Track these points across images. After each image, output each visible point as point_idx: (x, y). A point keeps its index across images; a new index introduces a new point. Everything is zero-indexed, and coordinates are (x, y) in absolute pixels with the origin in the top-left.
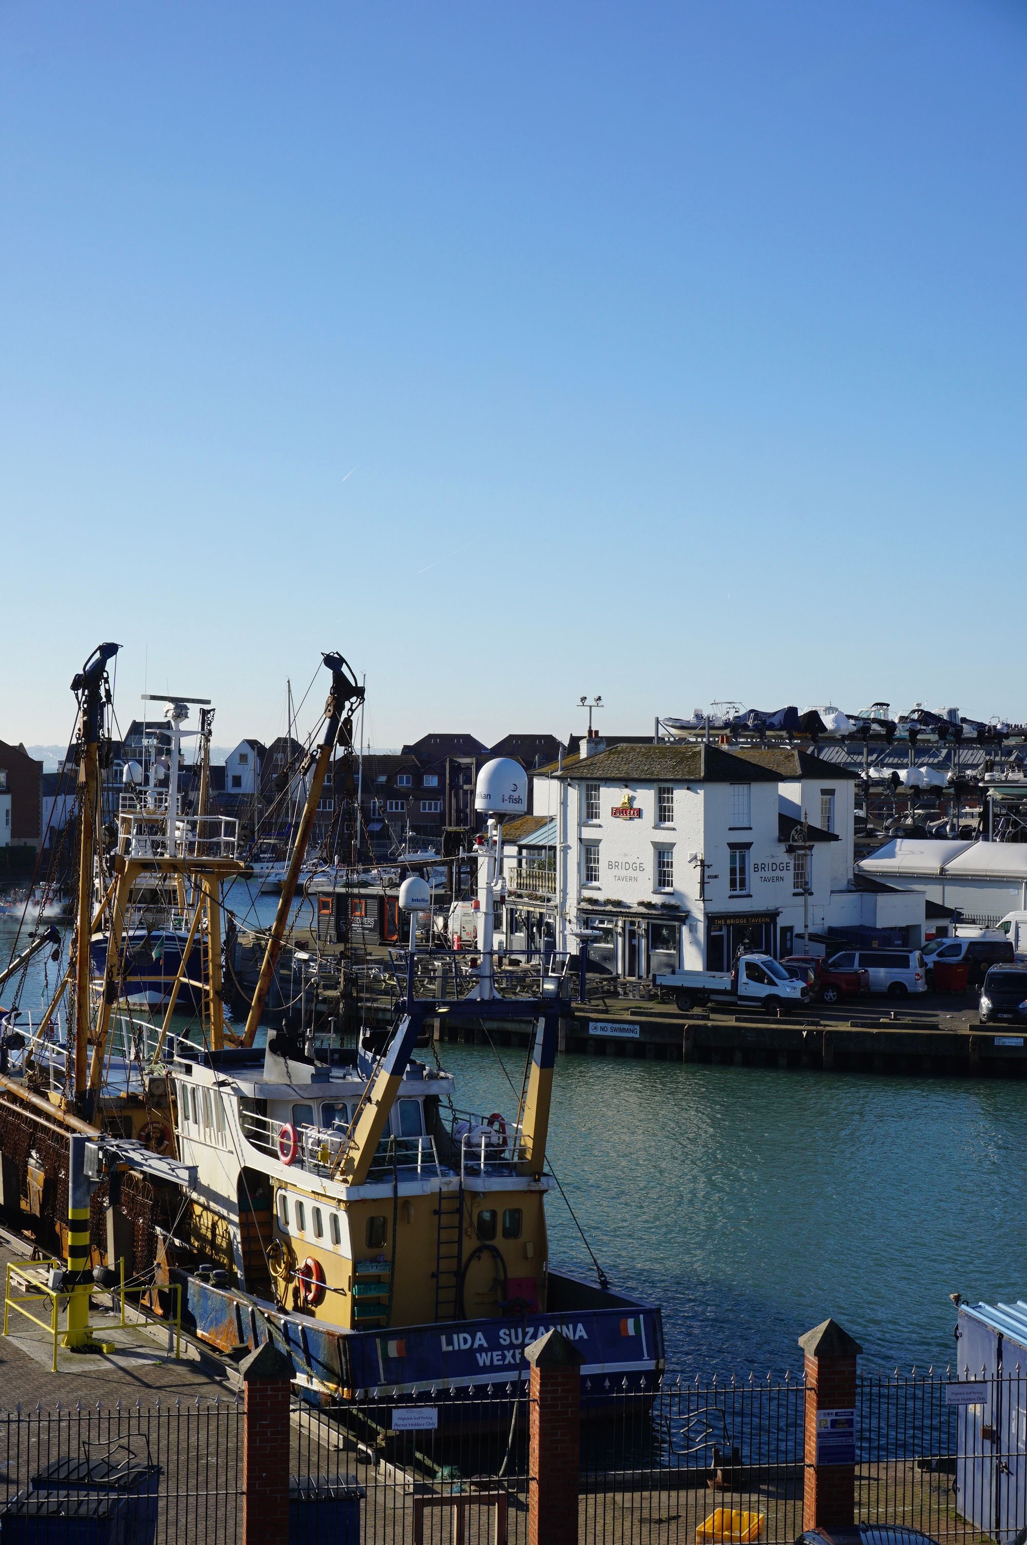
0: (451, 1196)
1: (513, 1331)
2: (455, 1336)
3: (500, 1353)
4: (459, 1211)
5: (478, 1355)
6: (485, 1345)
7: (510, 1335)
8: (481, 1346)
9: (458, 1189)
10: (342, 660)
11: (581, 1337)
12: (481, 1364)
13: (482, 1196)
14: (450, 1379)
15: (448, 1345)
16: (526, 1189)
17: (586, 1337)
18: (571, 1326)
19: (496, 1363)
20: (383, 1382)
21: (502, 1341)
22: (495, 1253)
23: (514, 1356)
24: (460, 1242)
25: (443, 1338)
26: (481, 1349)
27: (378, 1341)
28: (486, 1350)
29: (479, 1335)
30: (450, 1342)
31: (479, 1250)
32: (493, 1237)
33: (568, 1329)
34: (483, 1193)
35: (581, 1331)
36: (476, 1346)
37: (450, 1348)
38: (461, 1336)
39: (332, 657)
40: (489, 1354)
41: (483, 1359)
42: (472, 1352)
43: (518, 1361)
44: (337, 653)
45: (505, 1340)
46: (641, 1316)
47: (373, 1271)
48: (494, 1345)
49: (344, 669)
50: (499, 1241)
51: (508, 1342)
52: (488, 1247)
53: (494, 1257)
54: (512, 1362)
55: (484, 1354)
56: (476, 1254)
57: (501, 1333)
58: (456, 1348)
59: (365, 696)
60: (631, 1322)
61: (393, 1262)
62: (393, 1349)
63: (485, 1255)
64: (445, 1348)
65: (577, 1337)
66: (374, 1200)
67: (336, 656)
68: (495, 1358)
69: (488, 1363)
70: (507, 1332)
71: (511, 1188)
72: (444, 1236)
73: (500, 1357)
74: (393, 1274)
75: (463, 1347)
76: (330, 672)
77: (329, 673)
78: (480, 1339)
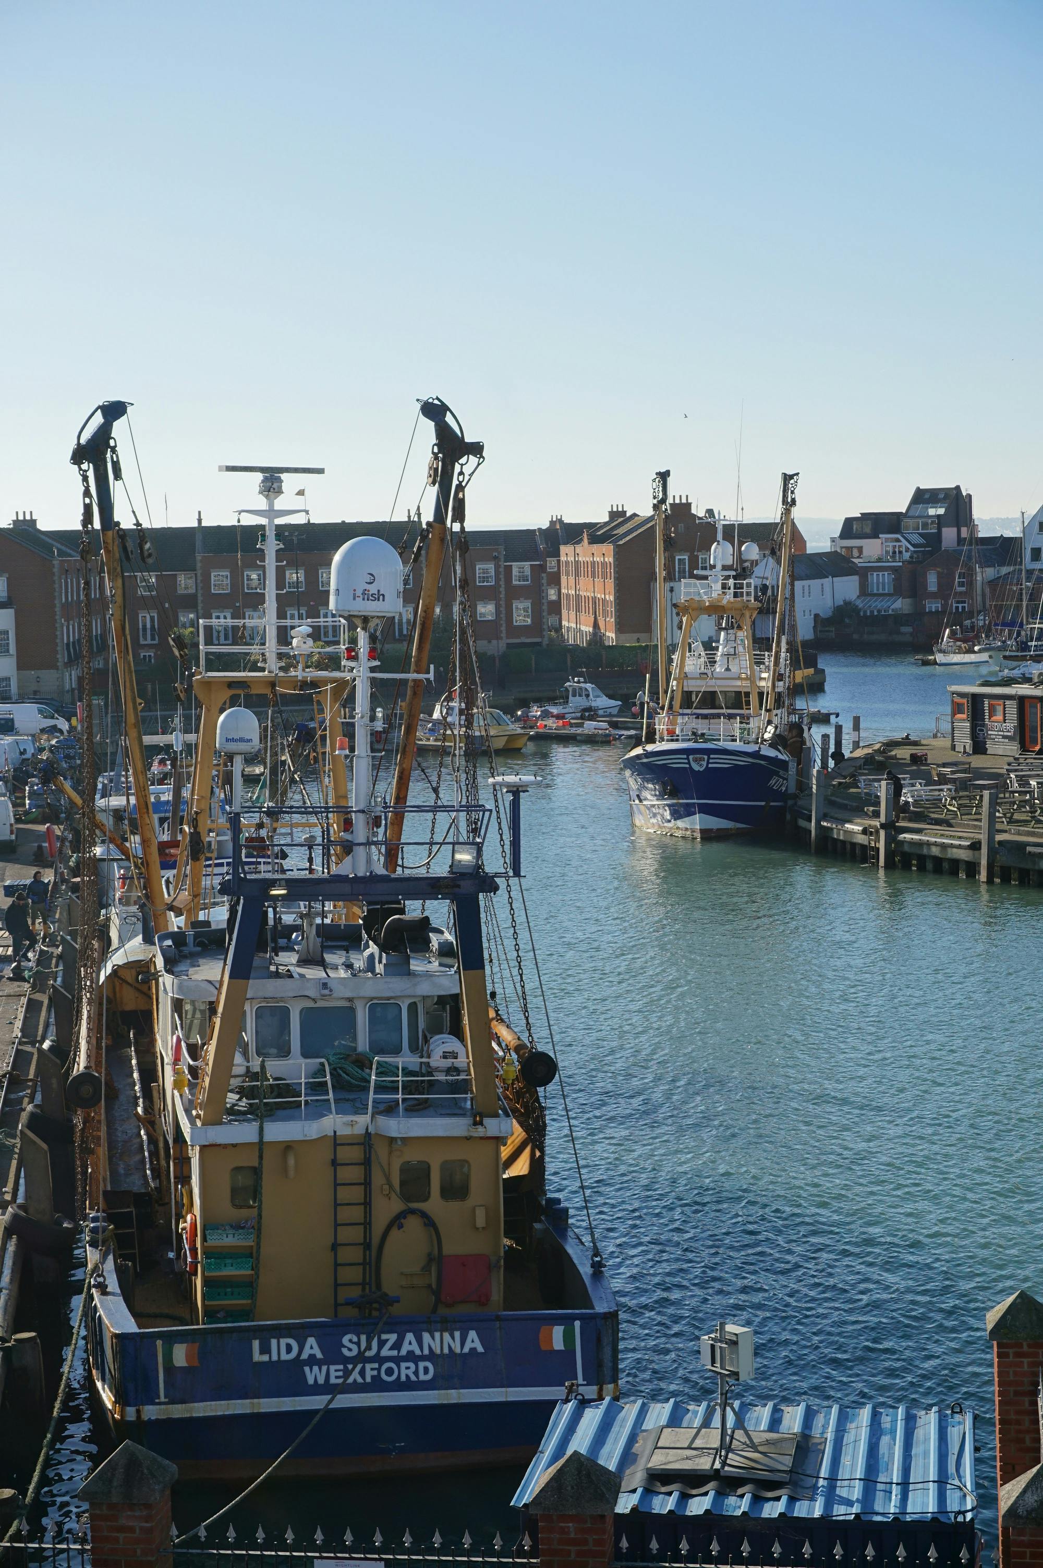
0: (350, 1142)
1: (363, 1338)
2: (274, 1342)
3: (341, 1367)
4: (367, 1163)
5: (307, 1369)
6: (319, 1355)
7: (358, 1344)
8: (312, 1357)
9: (364, 1132)
10: (444, 408)
11: (473, 1350)
12: (311, 1381)
13: (399, 1142)
14: (262, 1400)
15: (262, 1352)
16: (465, 1134)
17: (480, 1349)
18: (457, 1334)
19: (333, 1381)
20: (163, 1399)
21: (345, 1351)
22: (429, 1222)
23: (362, 1373)
24: (367, 1204)
25: (256, 1344)
26: (312, 1360)
27: (159, 1343)
28: (320, 1363)
29: (311, 1341)
30: (265, 1349)
31: (402, 1215)
32: (426, 1198)
33: (453, 1338)
34: (403, 1139)
35: (474, 1341)
36: (304, 1356)
37: (265, 1358)
38: (283, 1341)
39: (432, 403)
40: (324, 1368)
41: (313, 1375)
42: (298, 1364)
43: (368, 1379)
44: (438, 399)
45: (350, 1350)
46: (577, 1324)
47: (229, 1240)
48: (333, 1355)
49: (449, 418)
50: (435, 1205)
51: (355, 1352)
52: (413, 1212)
53: (425, 1225)
54: (360, 1380)
55: (316, 1368)
56: (397, 1221)
57: (345, 1340)
58: (275, 1357)
59: (484, 454)
60: (558, 1332)
61: (259, 1230)
62: (180, 1355)
63: (413, 1224)
64: (257, 1357)
65: (466, 1350)
66: (234, 1145)
67: (436, 402)
68: (333, 1374)
69: (321, 1381)
70: (355, 1339)
71: (441, 1133)
72: (345, 1194)
73: (341, 1374)
74: (258, 1244)
75: (285, 1357)
76: (431, 425)
77: (428, 427)
78: (312, 1347)
